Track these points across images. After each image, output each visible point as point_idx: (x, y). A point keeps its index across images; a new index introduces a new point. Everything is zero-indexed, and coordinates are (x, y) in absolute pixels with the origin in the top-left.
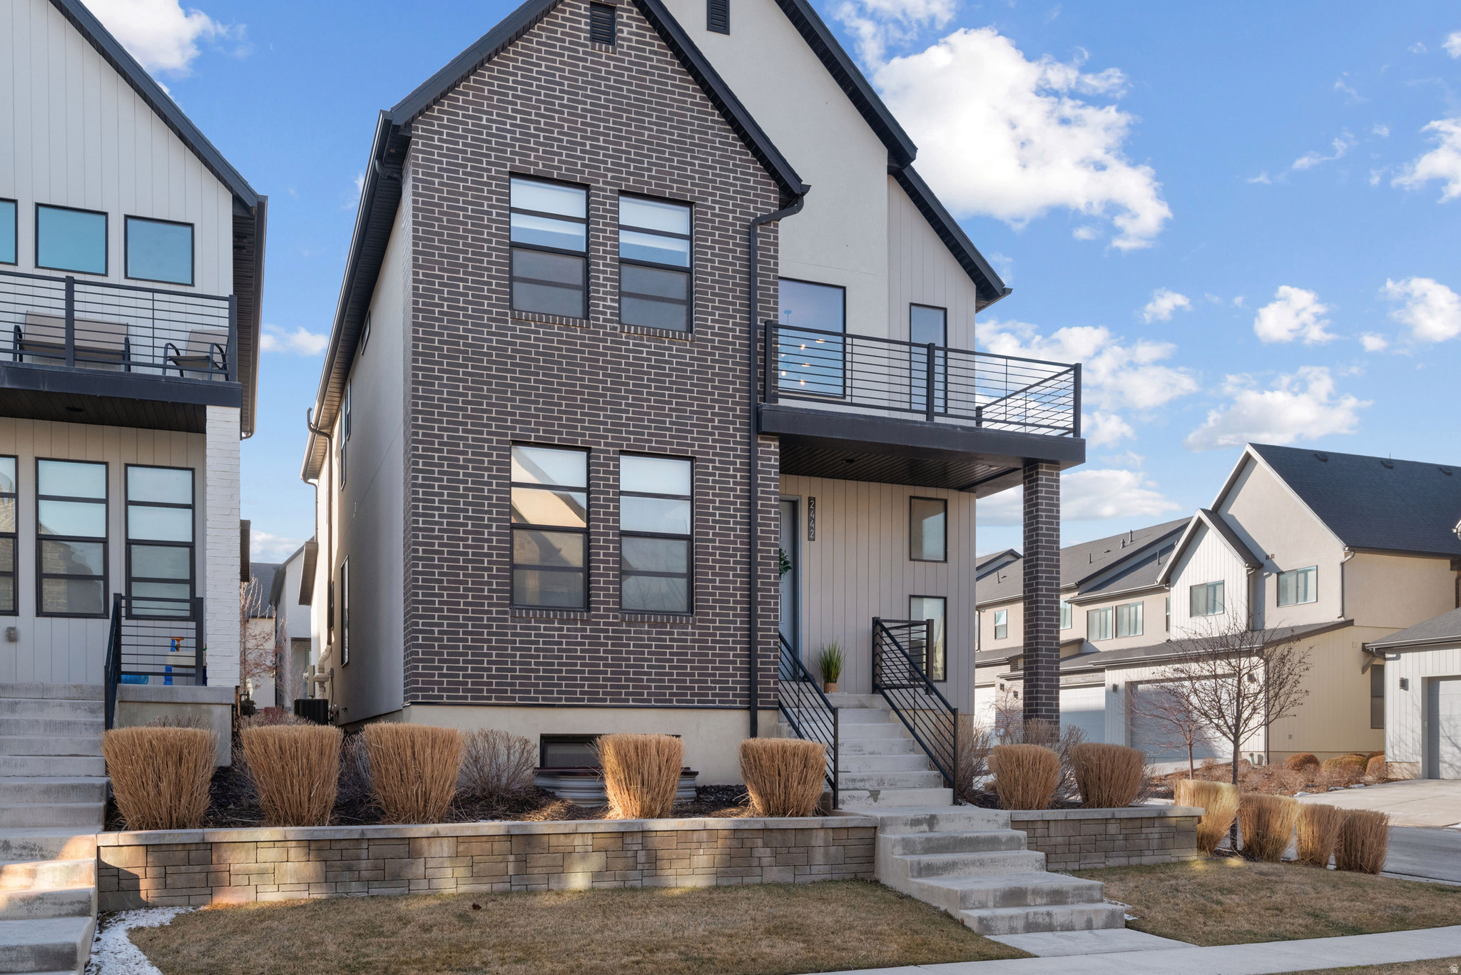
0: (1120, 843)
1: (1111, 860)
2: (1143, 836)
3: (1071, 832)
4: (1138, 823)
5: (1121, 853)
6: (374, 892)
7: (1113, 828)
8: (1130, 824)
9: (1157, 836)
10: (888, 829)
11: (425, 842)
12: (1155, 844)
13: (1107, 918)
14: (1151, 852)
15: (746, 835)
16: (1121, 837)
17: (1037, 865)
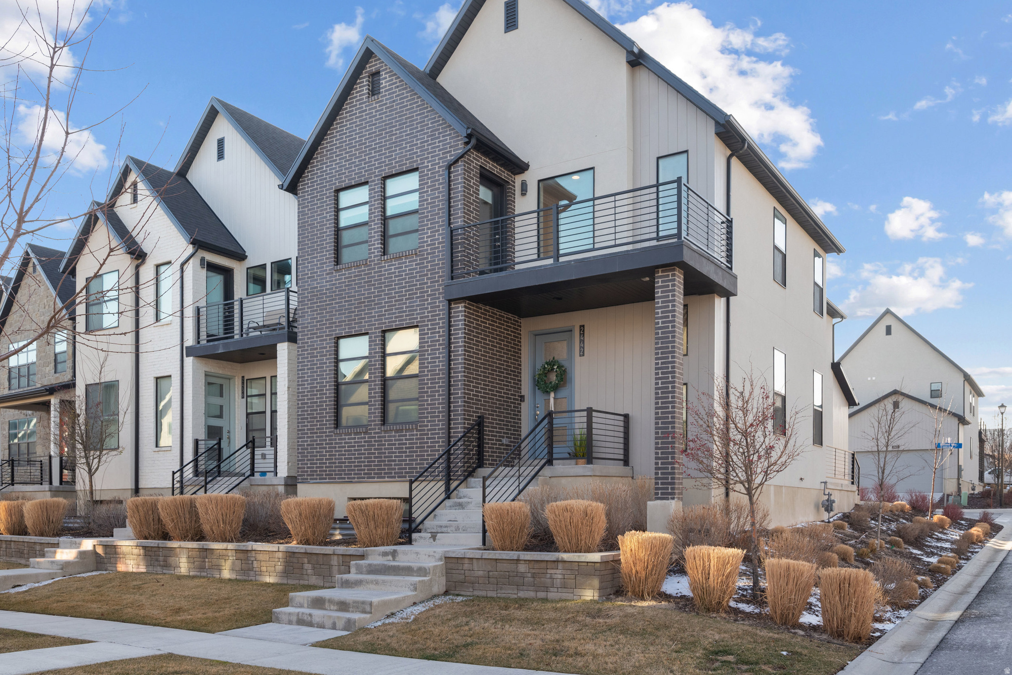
0: (529, 579)
1: (522, 592)
2: (548, 576)
3: (489, 568)
4: (543, 565)
5: (532, 588)
6: (164, 571)
7: (522, 568)
8: (537, 566)
9: (560, 576)
10: (370, 557)
11: (178, 550)
12: (558, 582)
13: (346, 623)
14: (556, 590)
15: (299, 556)
16: (529, 575)
17: (412, 587)
